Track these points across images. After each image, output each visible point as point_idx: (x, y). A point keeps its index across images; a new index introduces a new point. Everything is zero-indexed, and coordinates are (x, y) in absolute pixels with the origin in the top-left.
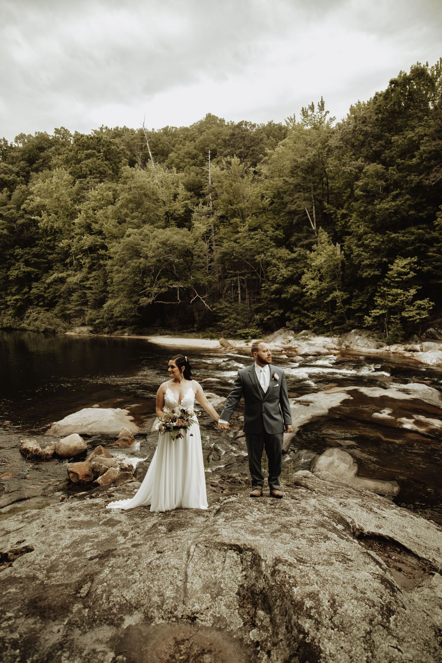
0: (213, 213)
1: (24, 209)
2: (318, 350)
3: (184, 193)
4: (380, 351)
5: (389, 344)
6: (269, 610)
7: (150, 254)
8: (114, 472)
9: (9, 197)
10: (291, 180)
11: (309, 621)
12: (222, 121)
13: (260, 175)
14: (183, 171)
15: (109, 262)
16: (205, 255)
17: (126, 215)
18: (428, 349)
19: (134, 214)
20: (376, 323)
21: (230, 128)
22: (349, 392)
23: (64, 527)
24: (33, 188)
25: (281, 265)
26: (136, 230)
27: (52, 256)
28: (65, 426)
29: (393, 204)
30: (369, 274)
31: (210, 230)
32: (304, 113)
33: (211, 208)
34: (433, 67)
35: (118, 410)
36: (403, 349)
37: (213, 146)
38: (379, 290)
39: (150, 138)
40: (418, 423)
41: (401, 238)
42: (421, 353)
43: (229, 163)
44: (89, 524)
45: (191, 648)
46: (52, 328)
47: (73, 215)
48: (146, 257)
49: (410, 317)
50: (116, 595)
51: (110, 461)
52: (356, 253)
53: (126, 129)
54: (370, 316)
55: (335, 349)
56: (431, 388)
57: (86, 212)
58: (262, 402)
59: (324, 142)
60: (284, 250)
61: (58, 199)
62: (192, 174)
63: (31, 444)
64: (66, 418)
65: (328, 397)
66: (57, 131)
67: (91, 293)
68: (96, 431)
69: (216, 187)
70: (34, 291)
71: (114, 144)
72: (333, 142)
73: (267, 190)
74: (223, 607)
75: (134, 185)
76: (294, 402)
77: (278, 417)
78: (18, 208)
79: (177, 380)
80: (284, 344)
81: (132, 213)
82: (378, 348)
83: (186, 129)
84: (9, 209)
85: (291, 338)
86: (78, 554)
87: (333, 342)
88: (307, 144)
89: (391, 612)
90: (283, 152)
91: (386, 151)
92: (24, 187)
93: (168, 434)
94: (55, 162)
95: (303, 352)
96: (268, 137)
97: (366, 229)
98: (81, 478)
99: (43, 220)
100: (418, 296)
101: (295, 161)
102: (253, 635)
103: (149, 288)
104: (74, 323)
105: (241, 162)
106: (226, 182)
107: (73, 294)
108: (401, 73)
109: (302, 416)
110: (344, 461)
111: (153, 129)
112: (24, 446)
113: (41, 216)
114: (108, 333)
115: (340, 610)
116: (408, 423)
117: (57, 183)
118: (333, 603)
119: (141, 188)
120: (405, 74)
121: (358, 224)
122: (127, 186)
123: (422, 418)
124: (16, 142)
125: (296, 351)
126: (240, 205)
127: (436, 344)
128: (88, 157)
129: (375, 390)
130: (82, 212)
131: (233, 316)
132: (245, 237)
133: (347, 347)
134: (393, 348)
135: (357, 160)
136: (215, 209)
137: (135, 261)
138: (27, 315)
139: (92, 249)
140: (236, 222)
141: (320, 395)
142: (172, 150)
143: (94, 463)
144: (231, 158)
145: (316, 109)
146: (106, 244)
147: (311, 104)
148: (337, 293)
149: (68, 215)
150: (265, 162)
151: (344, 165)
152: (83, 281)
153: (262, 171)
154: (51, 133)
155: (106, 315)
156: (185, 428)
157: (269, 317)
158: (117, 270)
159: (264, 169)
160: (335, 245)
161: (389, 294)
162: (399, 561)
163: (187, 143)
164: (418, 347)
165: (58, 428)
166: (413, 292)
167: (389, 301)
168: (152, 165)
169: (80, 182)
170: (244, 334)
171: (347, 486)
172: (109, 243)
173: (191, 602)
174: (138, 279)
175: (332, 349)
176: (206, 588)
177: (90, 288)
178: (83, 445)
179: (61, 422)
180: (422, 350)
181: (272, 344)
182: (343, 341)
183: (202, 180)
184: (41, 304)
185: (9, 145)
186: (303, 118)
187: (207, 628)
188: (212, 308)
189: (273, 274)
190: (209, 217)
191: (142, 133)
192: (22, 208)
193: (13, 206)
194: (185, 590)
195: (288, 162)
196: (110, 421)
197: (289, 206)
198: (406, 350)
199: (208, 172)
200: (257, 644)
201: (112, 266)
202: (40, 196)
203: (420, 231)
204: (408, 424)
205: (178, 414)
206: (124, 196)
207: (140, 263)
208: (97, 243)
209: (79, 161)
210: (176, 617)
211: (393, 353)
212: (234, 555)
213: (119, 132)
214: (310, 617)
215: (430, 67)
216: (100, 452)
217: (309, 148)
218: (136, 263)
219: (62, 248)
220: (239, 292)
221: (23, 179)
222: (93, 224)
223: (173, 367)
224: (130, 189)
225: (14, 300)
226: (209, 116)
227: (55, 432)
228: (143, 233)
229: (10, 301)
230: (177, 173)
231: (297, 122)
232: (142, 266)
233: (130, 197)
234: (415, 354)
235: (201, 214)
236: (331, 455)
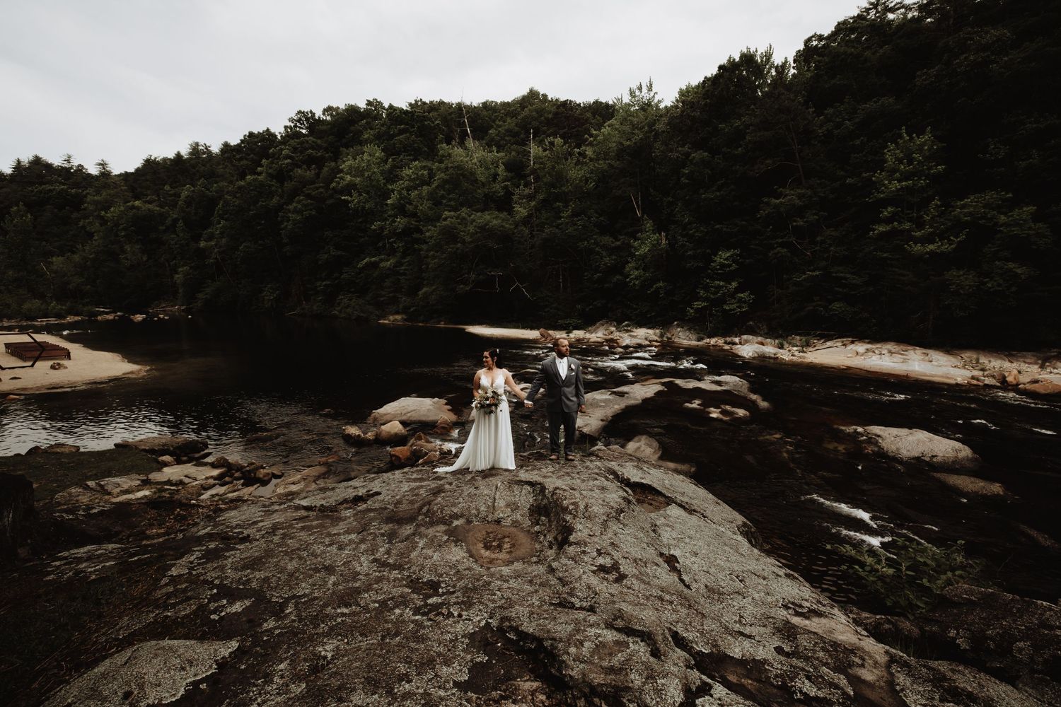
0: (534, 197)
1: (333, 189)
2: (639, 341)
3: (505, 174)
4: (700, 343)
5: (710, 337)
6: (547, 516)
7: (468, 239)
8: (435, 456)
9: (318, 175)
10: (616, 164)
11: (570, 516)
12: (545, 96)
13: (584, 158)
14: (503, 149)
15: (424, 247)
16: (526, 241)
17: (443, 197)
18: (747, 342)
19: (451, 196)
20: (698, 315)
21: (555, 105)
22: (663, 384)
23: (402, 481)
24: (343, 166)
25: (604, 253)
26: (452, 213)
27: (363, 239)
28: (385, 415)
29: (718, 194)
30: (693, 265)
31: (532, 214)
32: (632, 94)
33: (533, 190)
34: (762, 53)
35: (436, 399)
36: (723, 341)
37: (535, 123)
38: (702, 282)
39: (469, 113)
40: (724, 412)
41: (724, 229)
42: (739, 346)
43: (552, 144)
44: (421, 480)
45: (497, 535)
46: (364, 315)
47: (386, 194)
48: (464, 242)
49: (731, 310)
50: (447, 511)
51: (429, 446)
52: (680, 243)
53: (442, 103)
54: (692, 308)
55: (657, 341)
56: (742, 380)
57: (400, 193)
58: (561, 387)
59: (651, 125)
60: (608, 237)
61: (369, 177)
62: (513, 153)
63: (353, 430)
64: (385, 407)
65: (644, 388)
66: (369, 103)
67: (406, 279)
68: (415, 419)
69: (538, 169)
70: (344, 276)
71: (430, 119)
72: (660, 127)
73: (592, 173)
74: (519, 516)
75: (451, 165)
76: (610, 393)
77: (574, 399)
78: (327, 187)
79: (490, 369)
80: (606, 335)
81: (449, 194)
82: (699, 341)
83: (508, 104)
84: (317, 189)
85: (613, 329)
86: (416, 495)
87: (655, 334)
88: (634, 126)
89: (622, 511)
90: (609, 134)
91: (714, 139)
92: (333, 164)
93: (482, 410)
94: (366, 136)
95: (624, 344)
96: (594, 116)
97: (691, 219)
98: (403, 461)
99: (354, 200)
100: (740, 289)
101: (621, 144)
102: (537, 528)
103: (466, 275)
104: (387, 310)
105: (565, 143)
106: (549, 164)
107: (386, 280)
108: (730, 58)
109: (616, 407)
110: (650, 446)
111: (471, 103)
112: (347, 432)
113: (351, 196)
114: (423, 322)
115: (590, 510)
116: (715, 412)
117: (369, 161)
118: (586, 507)
119: (459, 167)
120: (734, 60)
121: (683, 213)
122: (443, 166)
123: (728, 408)
124: (324, 114)
125: (617, 343)
126: (563, 188)
127: (755, 338)
128: (401, 132)
129: (689, 382)
130: (395, 192)
131: (554, 305)
132: (567, 223)
133: (669, 338)
134: (713, 341)
135: (683, 146)
136: (536, 191)
137: (451, 246)
138: (338, 301)
139: (407, 232)
140: (559, 206)
141: (637, 387)
142: (492, 127)
143: (415, 447)
144: (554, 138)
145: (645, 89)
146: (421, 227)
147: (639, 85)
148: (661, 284)
149: (380, 196)
150: (591, 144)
151: (671, 151)
152: (396, 267)
153: (587, 153)
154: (362, 105)
155: (421, 303)
156: (496, 405)
157: (591, 307)
158: (433, 256)
159: (590, 152)
160: (660, 234)
161: (712, 287)
162: (652, 500)
163: (509, 120)
164: (737, 340)
165: (377, 416)
166: (734, 284)
167: (712, 293)
168: (470, 143)
169: (393, 160)
170: (565, 324)
171: (631, 455)
172: (424, 226)
173: (497, 513)
174: (455, 265)
175: (654, 341)
176: (508, 506)
177: (404, 274)
178: (403, 431)
179: (381, 411)
180: (740, 343)
181: (593, 335)
182: (665, 334)
183: (524, 160)
184: (353, 290)
185: (317, 118)
186: (630, 98)
187: (507, 526)
188: (532, 297)
189: (597, 262)
190: (530, 201)
191: (460, 107)
192: (331, 187)
193: (321, 185)
194: (494, 507)
195: (614, 144)
196: (428, 409)
197: (614, 191)
198: (725, 343)
199: (530, 152)
200: (539, 532)
201: (428, 251)
202: (350, 174)
203: (744, 223)
204: (715, 414)
205: (490, 394)
206: (440, 176)
207: (457, 249)
208: (412, 226)
209: (392, 137)
210: (488, 521)
211: (713, 346)
212: (529, 488)
213: (434, 105)
214: (571, 514)
215: (759, 53)
216: (420, 438)
217: (636, 131)
218: (453, 248)
219: (375, 230)
220: (561, 280)
221: (332, 155)
222: (407, 205)
223: (487, 357)
224: (447, 168)
225: (324, 286)
226: (531, 91)
227: (375, 419)
228: (461, 217)
229: (320, 286)
230: (497, 152)
231: (624, 102)
232: (459, 251)
233: (447, 177)
234: (734, 347)
235: (522, 197)
236: (640, 441)
